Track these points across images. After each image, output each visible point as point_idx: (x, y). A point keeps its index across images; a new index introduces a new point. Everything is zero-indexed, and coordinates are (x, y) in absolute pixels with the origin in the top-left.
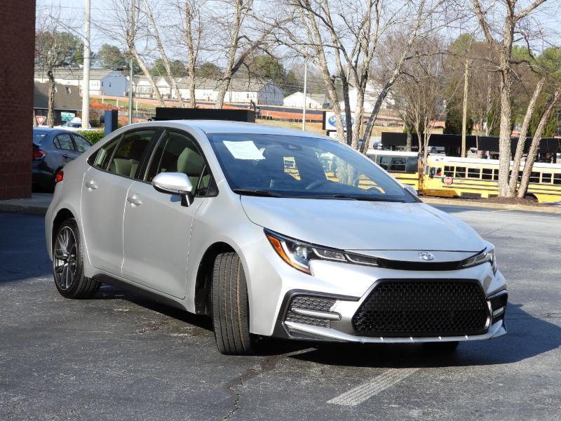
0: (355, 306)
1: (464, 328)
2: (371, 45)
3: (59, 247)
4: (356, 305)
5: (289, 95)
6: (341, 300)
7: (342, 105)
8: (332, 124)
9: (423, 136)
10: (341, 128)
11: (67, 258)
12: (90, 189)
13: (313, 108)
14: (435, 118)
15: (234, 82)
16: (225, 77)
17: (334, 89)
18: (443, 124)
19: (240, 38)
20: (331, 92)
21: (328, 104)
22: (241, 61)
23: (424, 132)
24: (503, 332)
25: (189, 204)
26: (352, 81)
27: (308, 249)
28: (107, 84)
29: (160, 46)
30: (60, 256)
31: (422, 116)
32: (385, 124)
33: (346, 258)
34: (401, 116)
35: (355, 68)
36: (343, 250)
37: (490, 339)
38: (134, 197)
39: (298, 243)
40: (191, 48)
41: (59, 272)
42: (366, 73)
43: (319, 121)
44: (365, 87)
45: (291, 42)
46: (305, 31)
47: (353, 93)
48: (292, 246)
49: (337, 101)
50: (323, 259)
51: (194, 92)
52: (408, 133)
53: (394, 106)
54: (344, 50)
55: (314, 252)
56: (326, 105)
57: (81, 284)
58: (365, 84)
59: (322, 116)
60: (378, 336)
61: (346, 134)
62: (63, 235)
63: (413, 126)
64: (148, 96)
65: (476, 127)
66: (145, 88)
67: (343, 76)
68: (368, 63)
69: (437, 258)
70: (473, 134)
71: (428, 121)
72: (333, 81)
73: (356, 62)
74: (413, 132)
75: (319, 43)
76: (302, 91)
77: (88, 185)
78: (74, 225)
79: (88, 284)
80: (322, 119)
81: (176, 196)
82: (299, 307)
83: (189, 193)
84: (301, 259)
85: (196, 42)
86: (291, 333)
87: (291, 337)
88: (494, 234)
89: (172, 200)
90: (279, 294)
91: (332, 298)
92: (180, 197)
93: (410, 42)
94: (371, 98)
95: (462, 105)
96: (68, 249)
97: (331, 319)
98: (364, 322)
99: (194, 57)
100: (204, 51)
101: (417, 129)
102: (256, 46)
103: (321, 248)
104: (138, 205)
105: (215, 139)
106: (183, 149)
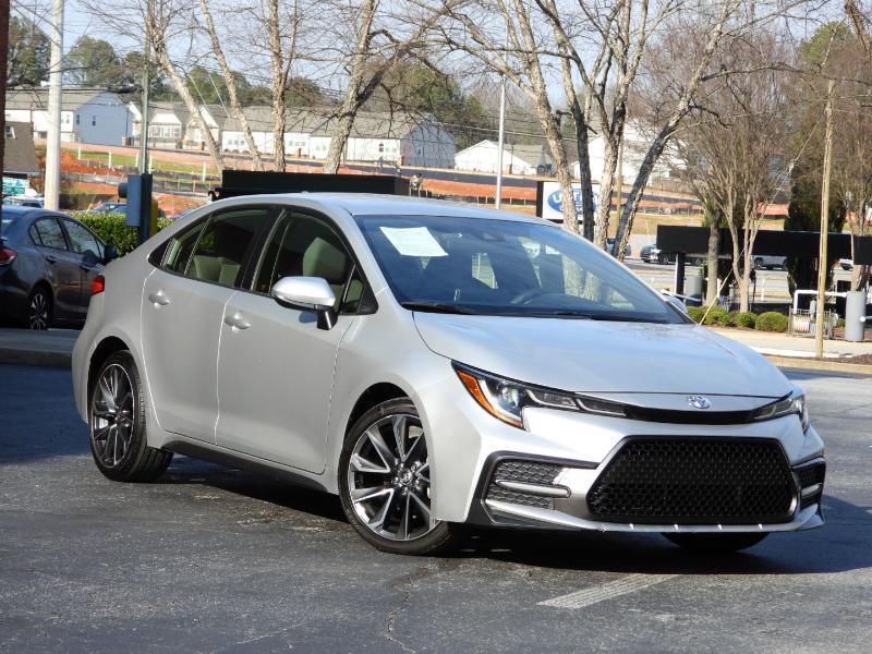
0: (591, 477)
1: (757, 513)
2: (633, 51)
3: (101, 396)
4: (593, 475)
5: (466, 146)
6: (570, 467)
7: (576, 168)
8: (556, 206)
9: (741, 233)
10: (572, 214)
11: (115, 415)
12: (156, 304)
13: (516, 175)
14: (767, 195)
15: (360, 121)
16: (344, 111)
17: (559, 137)
18: (784, 210)
19: (374, 34)
20: (552, 143)
21: (549, 167)
22: (376, 81)
23: (745, 227)
24: (819, 522)
25: (330, 326)
26: (595, 122)
27: (521, 391)
28: (86, 120)
29: (216, 48)
30: (103, 413)
31: (741, 194)
32: (668, 208)
33: (578, 405)
34: (696, 192)
35: (600, 98)
36: (573, 393)
37: (797, 530)
38: (237, 317)
39: (504, 382)
40: (278, 55)
41: (100, 439)
42: (623, 106)
43: (529, 202)
44: (620, 133)
45: (473, 44)
46: (500, 20)
47: (597, 146)
48: (495, 385)
49: (565, 162)
50: (543, 406)
51: (282, 139)
52: (712, 227)
53: (685, 173)
54: (579, 62)
55: (529, 395)
56: (544, 169)
57: (139, 457)
58: (621, 128)
59: (534, 190)
60: (626, 522)
61: (581, 227)
62: (108, 377)
63: (722, 214)
64: (172, 146)
65: (851, 217)
66: (166, 129)
67: (576, 111)
68: (627, 86)
69: (714, 406)
70: (845, 232)
71: (751, 202)
72: (558, 122)
73: (603, 85)
74: (721, 226)
75: (530, 49)
76: (494, 138)
77: (152, 299)
78: (129, 361)
79: (152, 458)
80: (535, 198)
81: (308, 314)
82: (506, 479)
83: (330, 309)
84: (509, 407)
85: (288, 42)
86: (496, 517)
87: (495, 523)
88: (851, 413)
89: (303, 320)
90: (476, 459)
91: (557, 464)
92: (315, 316)
93: (710, 46)
94: (636, 156)
95: (821, 172)
96: (117, 401)
97: (554, 496)
98: (604, 501)
99: (283, 71)
100: (303, 61)
101: (730, 219)
102: (404, 50)
103: (539, 389)
104: (243, 328)
105: (368, 226)
106: (312, 241)
